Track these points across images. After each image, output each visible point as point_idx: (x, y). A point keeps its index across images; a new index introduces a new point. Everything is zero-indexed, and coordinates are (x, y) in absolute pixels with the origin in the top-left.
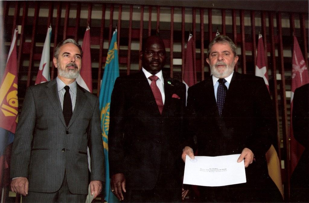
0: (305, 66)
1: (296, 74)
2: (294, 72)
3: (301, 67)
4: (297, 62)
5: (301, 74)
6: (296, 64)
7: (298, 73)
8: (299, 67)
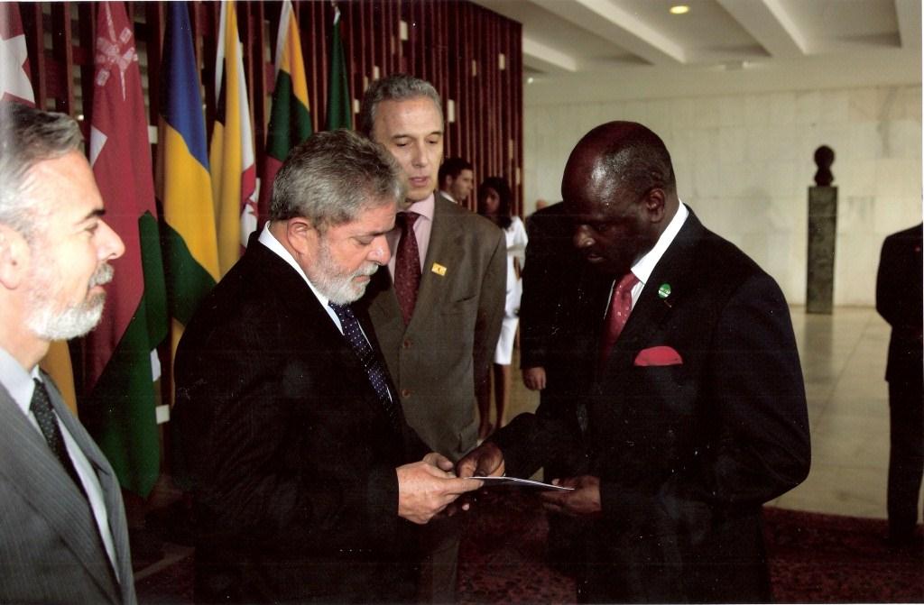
0: (133, 49)
1: (110, 71)
2: (103, 66)
3: (123, 50)
4: (112, 33)
5: (122, 74)
6: (108, 38)
7: (114, 70)
8: (118, 50)
